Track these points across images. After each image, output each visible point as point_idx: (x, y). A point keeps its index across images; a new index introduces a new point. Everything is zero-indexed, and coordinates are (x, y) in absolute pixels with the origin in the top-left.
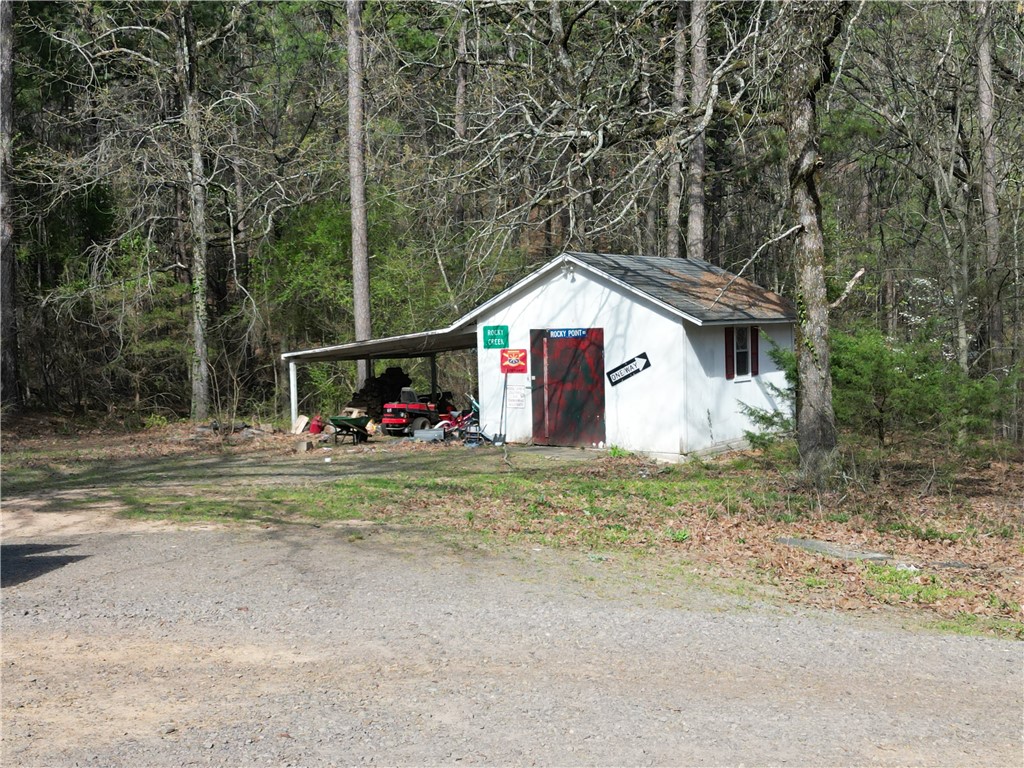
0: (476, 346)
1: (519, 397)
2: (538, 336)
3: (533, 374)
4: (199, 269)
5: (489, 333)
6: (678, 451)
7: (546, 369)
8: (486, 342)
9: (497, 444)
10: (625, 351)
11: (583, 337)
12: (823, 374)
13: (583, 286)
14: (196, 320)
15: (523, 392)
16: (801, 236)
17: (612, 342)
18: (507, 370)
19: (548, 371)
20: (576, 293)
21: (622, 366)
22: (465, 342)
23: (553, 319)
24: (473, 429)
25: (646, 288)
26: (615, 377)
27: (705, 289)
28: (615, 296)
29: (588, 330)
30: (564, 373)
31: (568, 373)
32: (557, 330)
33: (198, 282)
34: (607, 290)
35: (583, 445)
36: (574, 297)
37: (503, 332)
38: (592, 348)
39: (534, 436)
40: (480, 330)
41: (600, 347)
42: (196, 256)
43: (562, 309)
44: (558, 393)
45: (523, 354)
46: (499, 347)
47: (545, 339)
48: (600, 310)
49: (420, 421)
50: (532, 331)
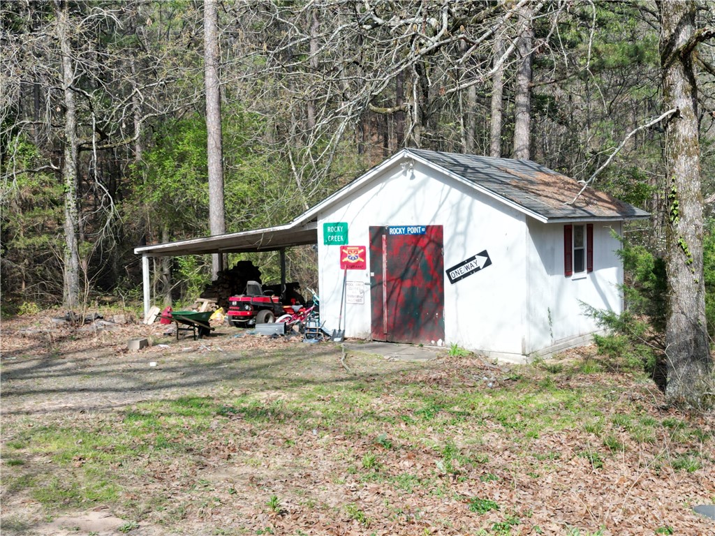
0: (315, 242)
1: (358, 294)
2: (378, 233)
3: (371, 271)
4: (70, 170)
5: (330, 229)
6: (520, 352)
7: (384, 266)
8: (326, 238)
9: (336, 340)
10: (465, 249)
11: (423, 234)
12: (697, 277)
13: (423, 183)
14: (67, 217)
15: (362, 288)
16: (675, 122)
17: (452, 239)
18: (346, 266)
19: (387, 268)
20: (416, 189)
21: (462, 264)
22: (307, 237)
23: (392, 216)
24: (312, 325)
25: (487, 184)
26: (454, 275)
27: (541, 187)
28: (456, 193)
29: (427, 227)
30: (403, 270)
31: (407, 270)
32: (396, 227)
33: (69, 182)
34: (447, 187)
35: (421, 342)
36: (413, 194)
37: (343, 229)
38: (432, 246)
39: (372, 332)
40: (320, 226)
41: (440, 245)
42: (68, 158)
43: (401, 206)
44: (398, 289)
45: (362, 250)
46: (340, 243)
47: (384, 236)
48: (440, 206)
49: (263, 314)
50: (371, 228)
